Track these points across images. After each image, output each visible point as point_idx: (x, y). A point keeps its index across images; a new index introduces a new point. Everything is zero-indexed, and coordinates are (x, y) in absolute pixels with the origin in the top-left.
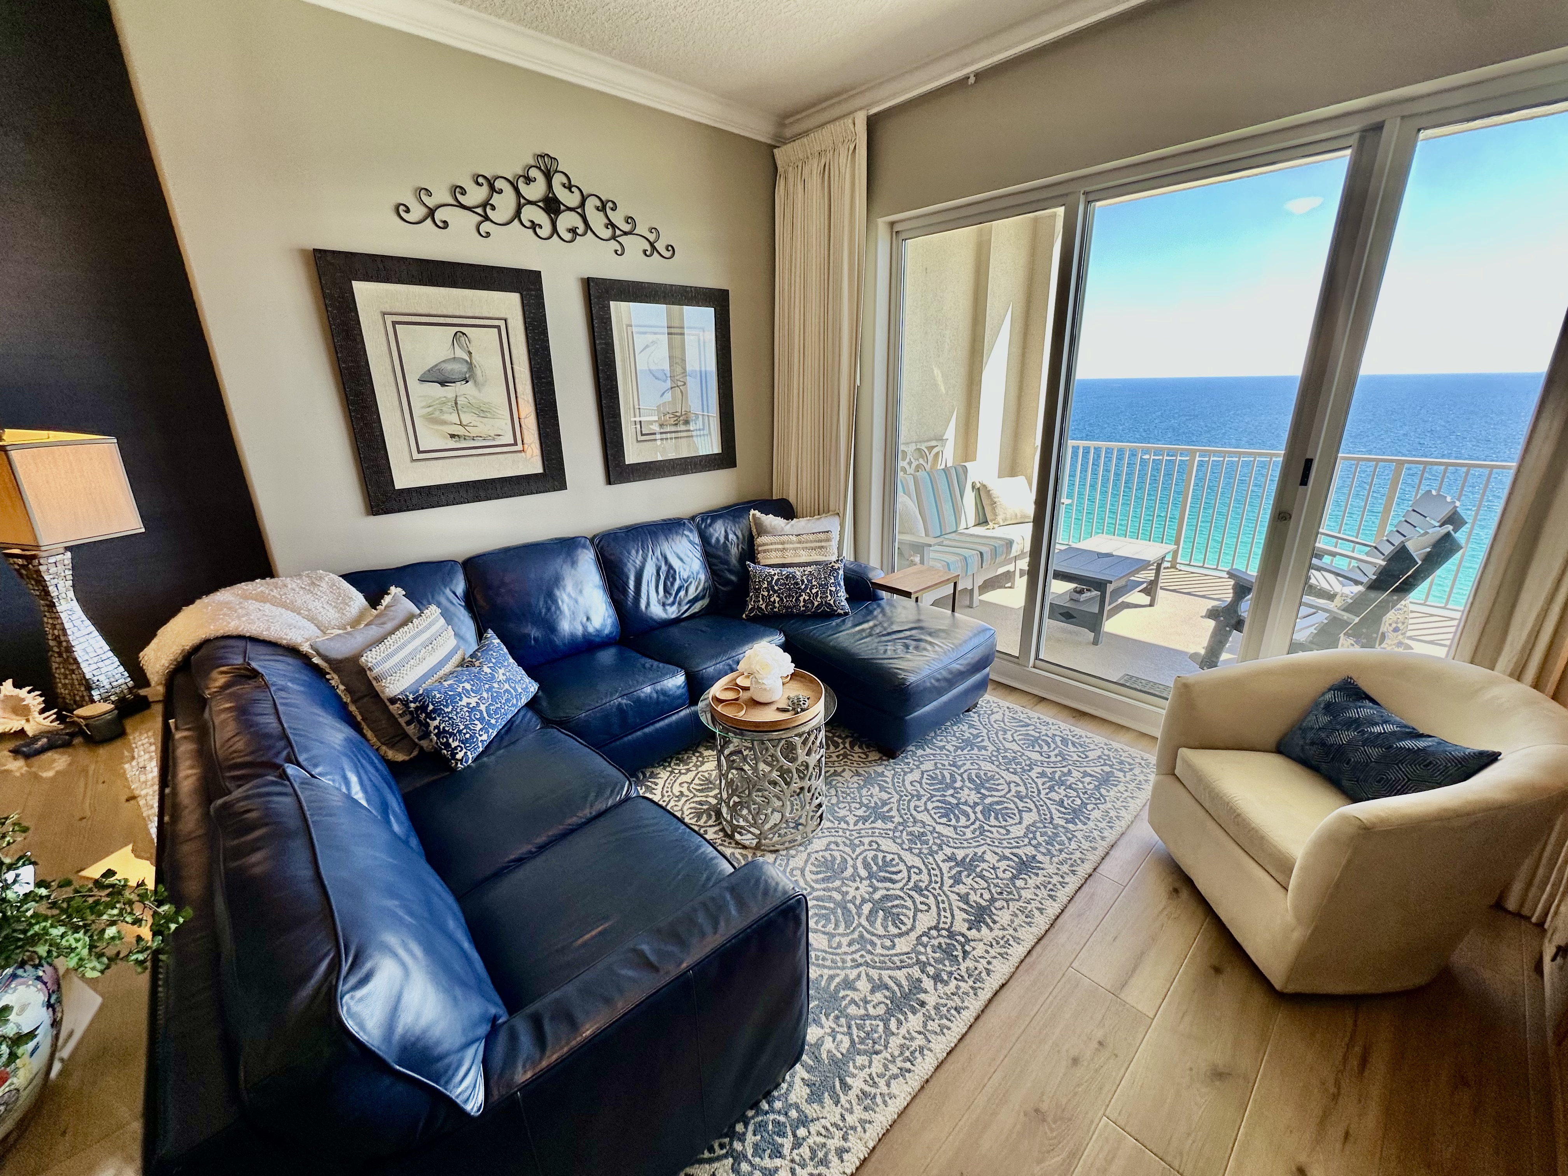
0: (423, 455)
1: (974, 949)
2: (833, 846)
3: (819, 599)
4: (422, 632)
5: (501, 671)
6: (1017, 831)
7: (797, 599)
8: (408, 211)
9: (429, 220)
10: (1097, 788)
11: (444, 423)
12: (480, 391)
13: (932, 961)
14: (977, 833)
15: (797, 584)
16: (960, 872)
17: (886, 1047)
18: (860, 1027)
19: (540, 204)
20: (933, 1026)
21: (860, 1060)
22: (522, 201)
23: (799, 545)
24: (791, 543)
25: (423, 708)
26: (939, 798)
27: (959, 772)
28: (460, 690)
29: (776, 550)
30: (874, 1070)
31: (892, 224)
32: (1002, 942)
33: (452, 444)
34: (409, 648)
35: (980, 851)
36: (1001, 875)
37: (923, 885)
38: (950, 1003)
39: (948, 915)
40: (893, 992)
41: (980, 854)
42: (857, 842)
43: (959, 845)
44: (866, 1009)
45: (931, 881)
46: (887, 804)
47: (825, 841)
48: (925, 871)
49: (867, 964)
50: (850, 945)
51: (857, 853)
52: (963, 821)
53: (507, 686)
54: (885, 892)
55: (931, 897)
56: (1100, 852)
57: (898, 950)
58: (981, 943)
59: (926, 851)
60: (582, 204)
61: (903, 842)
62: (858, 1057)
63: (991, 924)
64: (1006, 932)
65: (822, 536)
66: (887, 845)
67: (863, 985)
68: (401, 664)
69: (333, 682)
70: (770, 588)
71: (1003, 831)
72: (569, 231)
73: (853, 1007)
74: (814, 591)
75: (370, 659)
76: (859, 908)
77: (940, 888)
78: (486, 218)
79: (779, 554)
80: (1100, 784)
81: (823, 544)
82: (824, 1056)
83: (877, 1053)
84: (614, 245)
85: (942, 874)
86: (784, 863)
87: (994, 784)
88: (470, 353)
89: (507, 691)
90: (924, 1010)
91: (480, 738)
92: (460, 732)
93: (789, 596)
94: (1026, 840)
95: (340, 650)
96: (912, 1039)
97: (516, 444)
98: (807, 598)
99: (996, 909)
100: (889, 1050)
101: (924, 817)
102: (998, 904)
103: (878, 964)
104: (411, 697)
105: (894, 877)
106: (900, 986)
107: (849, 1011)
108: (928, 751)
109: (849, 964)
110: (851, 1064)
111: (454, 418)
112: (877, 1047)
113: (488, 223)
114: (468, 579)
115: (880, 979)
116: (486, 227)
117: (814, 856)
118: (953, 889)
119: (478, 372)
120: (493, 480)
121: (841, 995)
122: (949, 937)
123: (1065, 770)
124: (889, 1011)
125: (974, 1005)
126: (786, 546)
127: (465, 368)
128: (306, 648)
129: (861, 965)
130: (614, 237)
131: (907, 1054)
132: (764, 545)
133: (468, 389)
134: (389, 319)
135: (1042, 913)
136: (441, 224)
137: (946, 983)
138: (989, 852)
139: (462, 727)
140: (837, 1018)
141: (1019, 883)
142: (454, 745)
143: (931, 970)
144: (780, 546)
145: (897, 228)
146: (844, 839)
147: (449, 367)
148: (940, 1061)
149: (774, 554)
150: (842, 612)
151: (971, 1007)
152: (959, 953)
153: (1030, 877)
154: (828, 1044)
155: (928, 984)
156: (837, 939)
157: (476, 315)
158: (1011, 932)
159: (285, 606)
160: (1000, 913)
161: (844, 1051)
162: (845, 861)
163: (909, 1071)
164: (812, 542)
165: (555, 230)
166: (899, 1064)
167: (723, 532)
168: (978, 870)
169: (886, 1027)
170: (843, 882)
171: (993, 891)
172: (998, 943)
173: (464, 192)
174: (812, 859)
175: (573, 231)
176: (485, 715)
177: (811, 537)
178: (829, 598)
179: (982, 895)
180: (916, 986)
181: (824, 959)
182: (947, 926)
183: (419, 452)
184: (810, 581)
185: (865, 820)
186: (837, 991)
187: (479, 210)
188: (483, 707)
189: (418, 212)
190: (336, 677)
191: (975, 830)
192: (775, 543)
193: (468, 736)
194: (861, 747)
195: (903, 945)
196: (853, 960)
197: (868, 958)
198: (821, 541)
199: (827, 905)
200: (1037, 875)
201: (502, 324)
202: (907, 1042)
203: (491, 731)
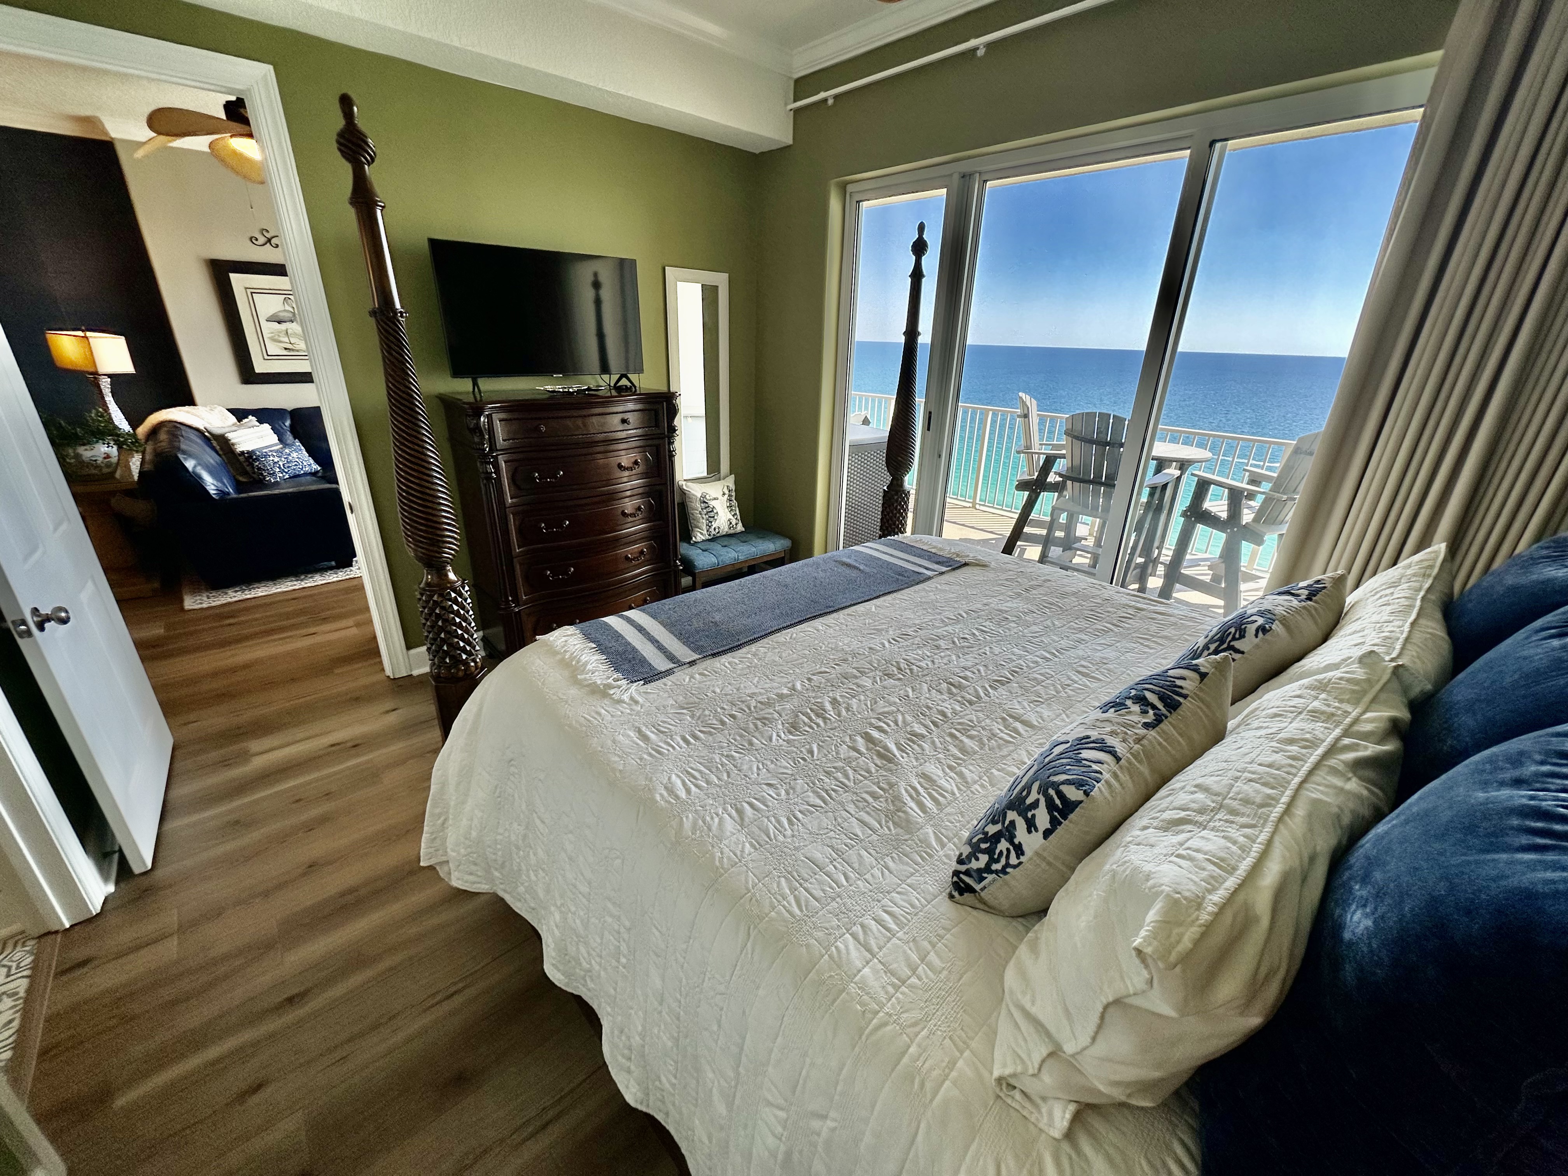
0: (268, 357)
4: (258, 432)
8: (257, 240)
11: (281, 342)
25: (251, 457)
28: (269, 455)
33: (286, 353)
34: (249, 436)
68: (243, 441)
69: (215, 445)
75: (231, 436)
88: (293, 308)
89: (296, 462)
91: (278, 475)
92: (268, 470)
95: (217, 432)
104: (247, 453)
111: (286, 340)
114: (292, 420)
127: (291, 315)
128: (202, 428)
133: (293, 326)
134: (249, 291)
139: (269, 468)
142: (265, 474)
147: (282, 314)
159: (198, 415)
176: (281, 467)
183: (268, 355)
188: (281, 464)
189: (262, 240)
190: (215, 442)
193: (271, 472)
203: (284, 474)
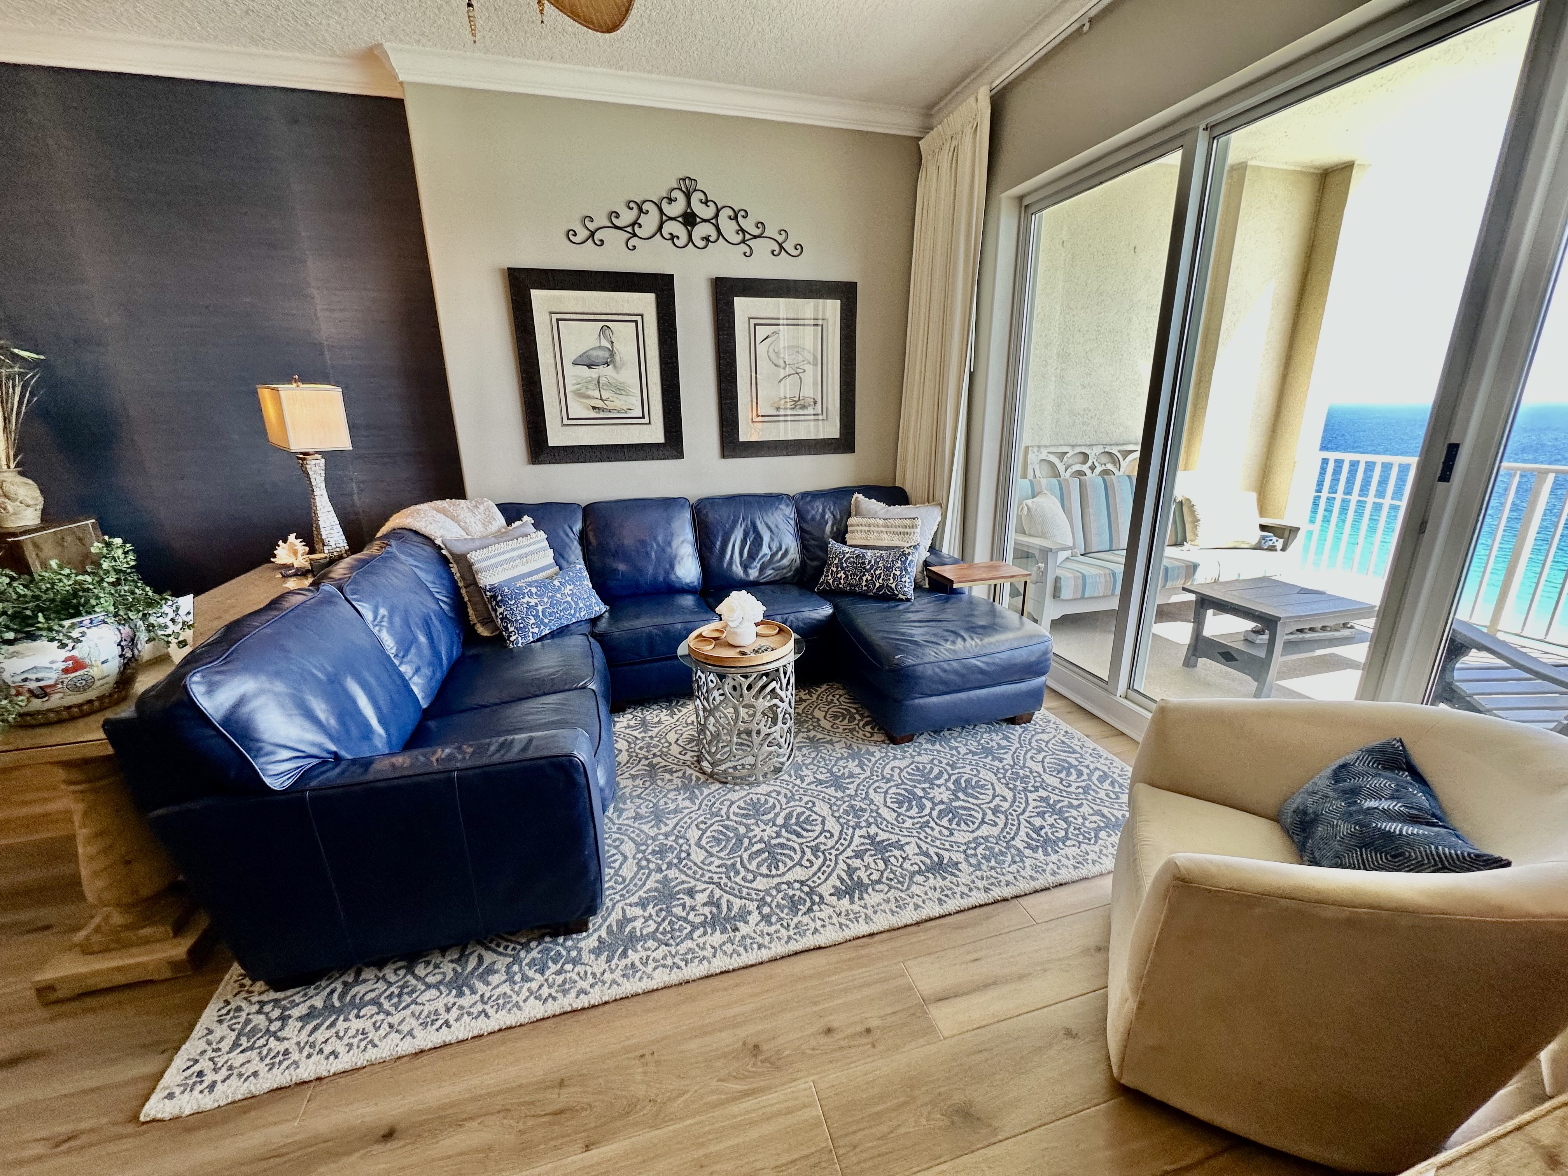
0: (571, 421)
1: (821, 910)
2: (774, 794)
3: (881, 581)
4: (522, 547)
5: (569, 587)
6: (961, 837)
7: (861, 579)
8: (575, 235)
9: (590, 240)
10: (1098, 829)
11: (589, 397)
12: (617, 373)
13: (774, 904)
14: (918, 826)
15: (864, 563)
16: (867, 850)
17: (677, 945)
18: (671, 923)
19: (680, 219)
20: (728, 948)
21: (651, 943)
22: (664, 218)
23: (883, 529)
24: (877, 526)
26: (908, 787)
27: (951, 772)
28: (526, 591)
29: (861, 531)
30: (654, 954)
31: (1021, 198)
32: (852, 916)
33: (594, 414)
34: (507, 556)
35: (904, 840)
36: (907, 865)
37: (823, 847)
38: (760, 940)
39: (823, 878)
40: (720, 912)
41: (902, 843)
42: (797, 797)
43: (889, 829)
44: (688, 914)
45: (833, 848)
46: (853, 777)
47: (771, 788)
48: (836, 838)
49: (718, 885)
50: (719, 867)
51: (789, 805)
52: (914, 812)
53: (569, 599)
54: (784, 841)
55: (821, 860)
56: (1037, 885)
57: (754, 885)
58: (832, 909)
59: (851, 823)
60: (716, 216)
61: (838, 810)
62: (651, 941)
63: (856, 899)
64: (865, 910)
65: (908, 522)
66: (822, 808)
67: (701, 898)
68: (496, 565)
69: (453, 570)
70: (840, 565)
71: (946, 832)
72: (703, 239)
73: (680, 908)
74: (878, 572)
75: (473, 557)
76: (751, 844)
77: (836, 855)
78: (634, 235)
79: (864, 535)
80: (1107, 827)
81: (907, 530)
82: (627, 930)
83: (667, 945)
84: (744, 248)
85: (849, 845)
86: (723, 793)
87: (978, 793)
88: (612, 342)
89: (567, 602)
90: (732, 934)
91: (531, 630)
92: (517, 621)
93: (854, 574)
94: (964, 847)
95: (459, 549)
96: (703, 949)
97: (643, 417)
98: (870, 578)
99: (873, 889)
100: (678, 948)
101: (878, 799)
102: (877, 887)
103: (727, 889)
104: (488, 588)
105: (804, 833)
106: (729, 909)
107: (674, 910)
108: (937, 746)
109: (706, 879)
110: (641, 943)
112: (671, 941)
113: (636, 238)
114: (584, 521)
115: (720, 898)
116: (634, 241)
117: (751, 795)
118: (849, 861)
119: (617, 358)
120: (623, 446)
121: (678, 897)
122: (807, 894)
123: (1075, 803)
124: (703, 924)
125: (779, 949)
126: (872, 528)
127: (607, 354)
128: (438, 542)
129: (713, 883)
130: (744, 241)
131: (690, 956)
132: (853, 525)
133: (608, 371)
134: (554, 317)
135: (916, 909)
136: (598, 243)
137: (770, 924)
138: (913, 845)
139: (519, 618)
140: (661, 910)
141: (919, 878)
142: (511, 629)
143: (766, 910)
144: (867, 528)
145: (1026, 202)
146: (788, 792)
148: (710, 973)
149: (859, 535)
150: (904, 597)
151: (774, 949)
152: (803, 909)
153: (935, 878)
154: (638, 924)
155: (754, 917)
156: (712, 859)
157: (619, 312)
158: (870, 912)
159: (453, 518)
160: (873, 894)
161: (645, 932)
162: (774, 807)
163: (679, 967)
164: (897, 527)
165: (690, 239)
166: (676, 960)
167: (820, 510)
168: (887, 854)
169: (692, 932)
170: (757, 822)
171: (885, 876)
172: (847, 915)
173: (618, 216)
174: (748, 798)
175: (707, 239)
176: (540, 614)
177: (898, 522)
178: (892, 581)
179: (871, 874)
180: (743, 915)
181: (690, 868)
182: (813, 885)
183: (568, 419)
184: (877, 563)
185: (820, 782)
186: (678, 893)
187: (629, 229)
188: (540, 608)
189: (583, 234)
190: (455, 566)
191: (917, 823)
192: (862, 525)
193: (522, 625)
194: (873, 728)
195: (761, 884)
196: (710, 878)
197: (725, 880)
198: (905, 527)
199: (728, 833)
200: (944, 878)
201: (639, 319)
202: (697, 949)
203: (542, 627)
